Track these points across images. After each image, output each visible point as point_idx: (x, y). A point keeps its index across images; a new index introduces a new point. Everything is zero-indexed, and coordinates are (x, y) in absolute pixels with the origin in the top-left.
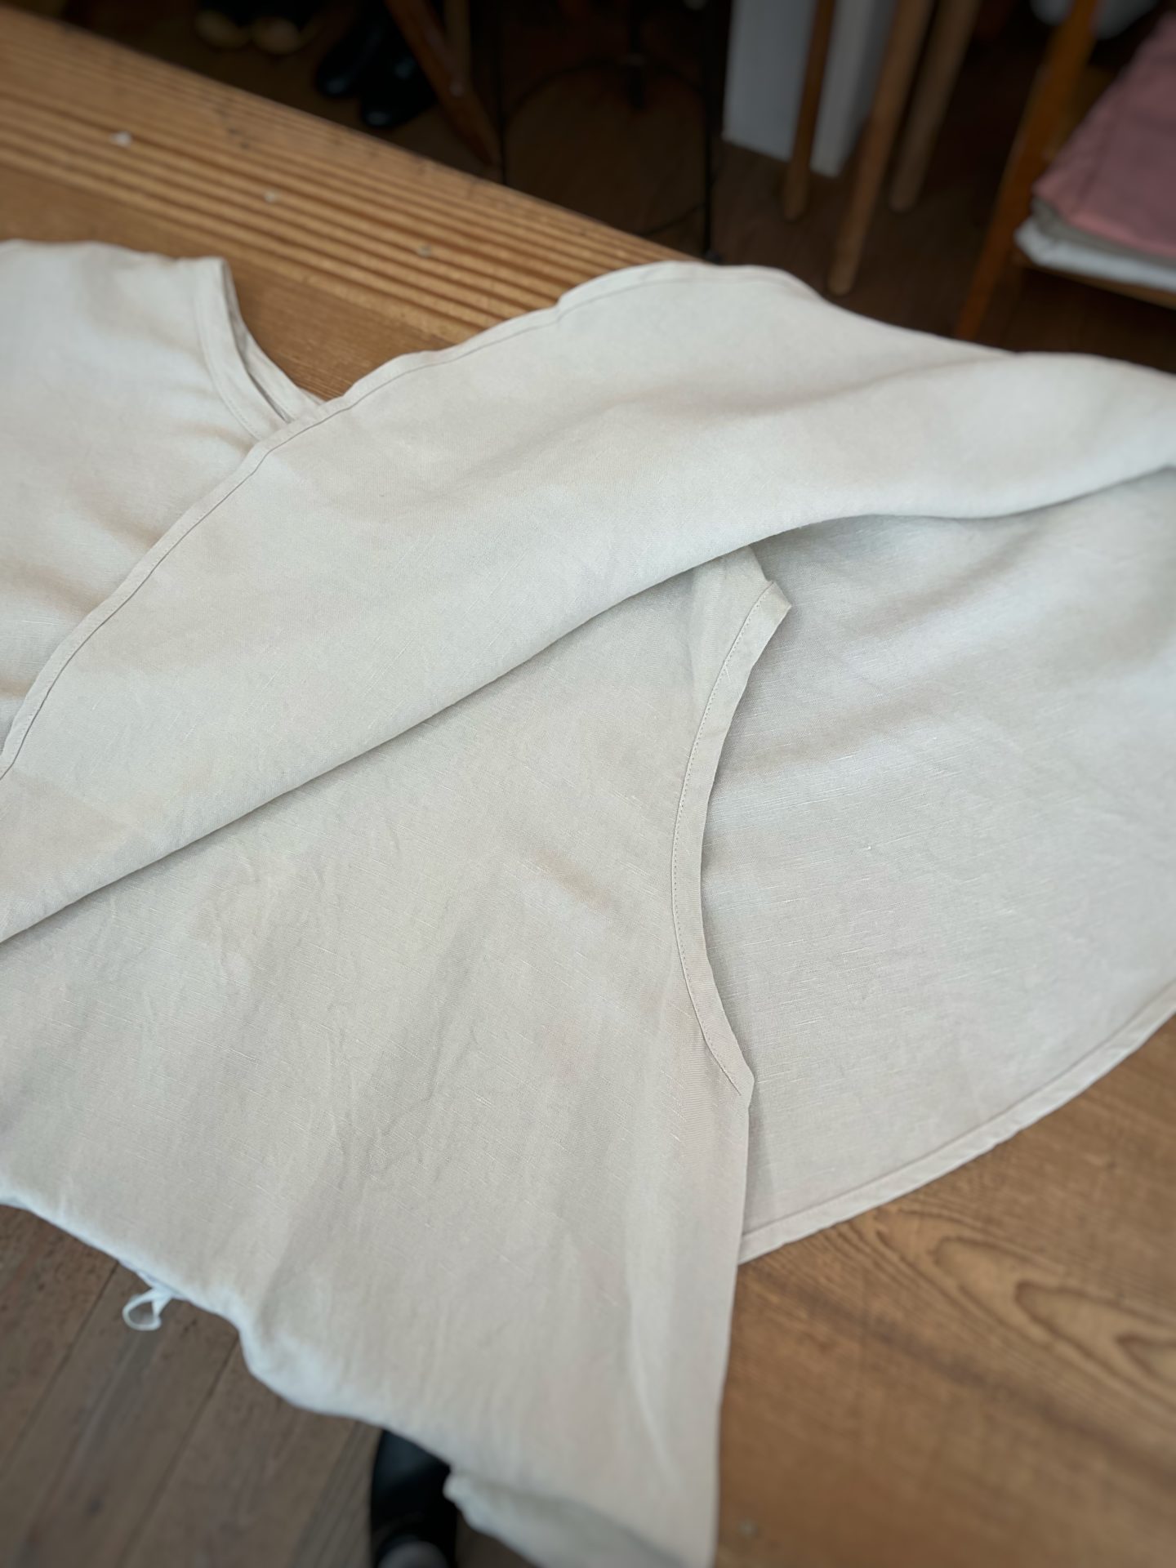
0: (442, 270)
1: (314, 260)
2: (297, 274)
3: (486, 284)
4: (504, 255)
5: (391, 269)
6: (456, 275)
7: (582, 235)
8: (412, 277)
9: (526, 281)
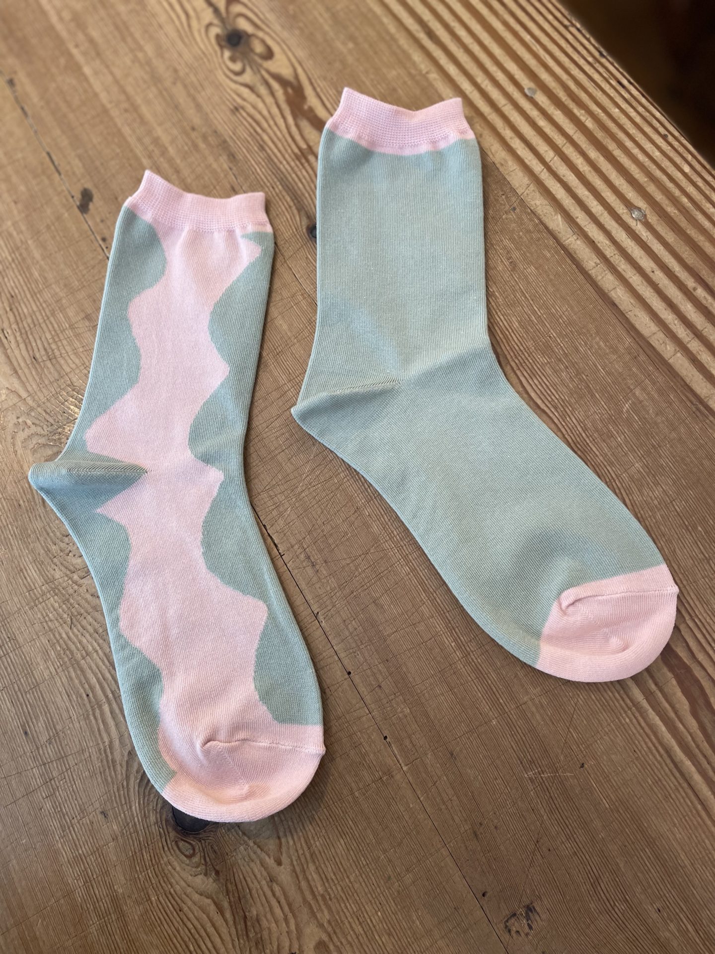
0: (534, 113)
1: (443, 60)
2: (424, 65)
3: (559, 140)
4: (589, 123)
5: (495, 94)
6: (542, 123)
7: (664, 137)
8: (508, 109)
9: (593, 154)
